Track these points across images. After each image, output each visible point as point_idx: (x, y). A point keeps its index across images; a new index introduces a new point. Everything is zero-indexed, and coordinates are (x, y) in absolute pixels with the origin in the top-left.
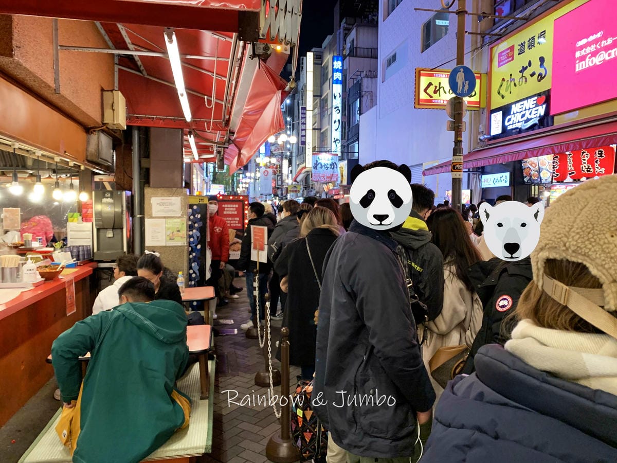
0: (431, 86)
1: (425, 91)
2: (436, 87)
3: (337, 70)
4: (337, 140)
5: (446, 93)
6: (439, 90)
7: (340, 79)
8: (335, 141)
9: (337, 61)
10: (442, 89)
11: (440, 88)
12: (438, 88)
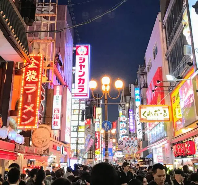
0: (146, 113)
1: (143, 115)
2: (148, 113)
3: (137, 95)
4: (140, 130)
5: (153, 115)
6: (150, 114)
7: (139, 98)
8: (139, 131)
9: (137, 90)
10: (151, 114)
11: (150, 113)
12: (149, 113)
